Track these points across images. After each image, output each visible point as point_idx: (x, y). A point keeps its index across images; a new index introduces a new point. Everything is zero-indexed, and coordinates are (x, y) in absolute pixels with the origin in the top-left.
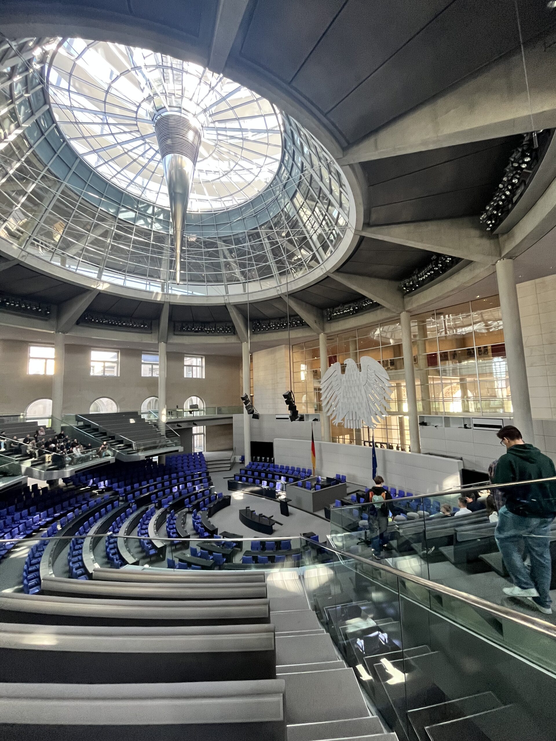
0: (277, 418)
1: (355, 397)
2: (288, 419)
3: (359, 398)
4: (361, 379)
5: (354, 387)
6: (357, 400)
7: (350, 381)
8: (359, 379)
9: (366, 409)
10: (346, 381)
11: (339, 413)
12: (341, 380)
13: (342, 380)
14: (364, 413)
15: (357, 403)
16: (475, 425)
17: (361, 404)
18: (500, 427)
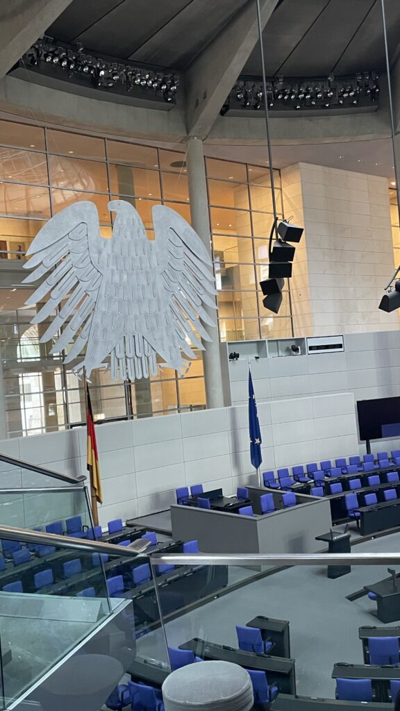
1: (139, 301)
3: (150, 301)
4: (154, 258)
5: (137, 274)
6: (145, 308)
7: (124, 259)
8: (149, 259)
9: (167, 328)
10: (116, 258)
11: (96, 342)
12: (100, 252)
13: (104, 254)
14: (162, 339)
15: (146, 316)
17: (156, 316)
18: (340, 346)
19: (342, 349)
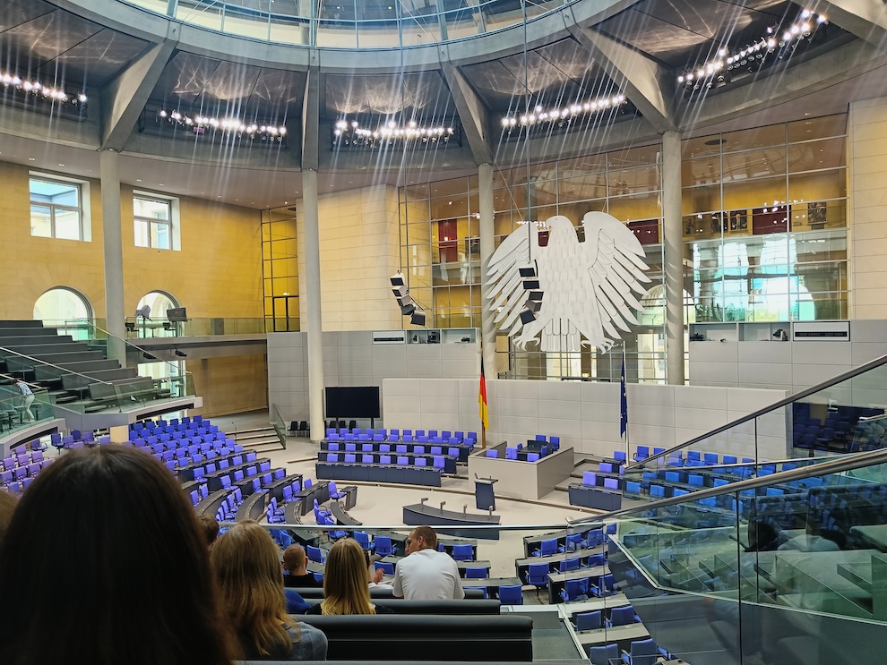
0: (376, 340)
1: (567, 292)
2: (402, 339)
3: (576, 291)
4: (583, 257)
5: (567, 271)
6: (572, 297)
7: (557, 260)
8: (579, 257)
9: (591, 313)
10: (550, 261)
12: (538, 258)
13: (541, 259)
14: (586, 321)
15: (572, 303)
16: (798, 334)
17: (582, 303)
18: (844, 334)
19: (847, 338)
